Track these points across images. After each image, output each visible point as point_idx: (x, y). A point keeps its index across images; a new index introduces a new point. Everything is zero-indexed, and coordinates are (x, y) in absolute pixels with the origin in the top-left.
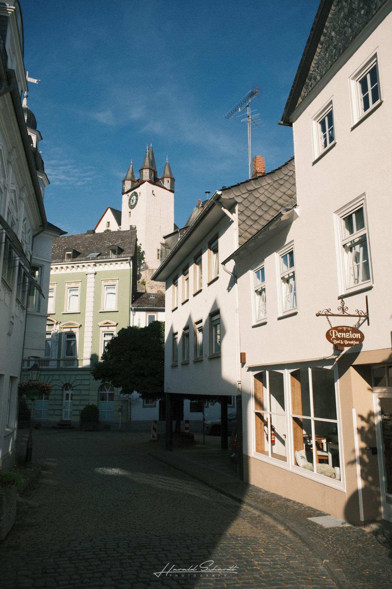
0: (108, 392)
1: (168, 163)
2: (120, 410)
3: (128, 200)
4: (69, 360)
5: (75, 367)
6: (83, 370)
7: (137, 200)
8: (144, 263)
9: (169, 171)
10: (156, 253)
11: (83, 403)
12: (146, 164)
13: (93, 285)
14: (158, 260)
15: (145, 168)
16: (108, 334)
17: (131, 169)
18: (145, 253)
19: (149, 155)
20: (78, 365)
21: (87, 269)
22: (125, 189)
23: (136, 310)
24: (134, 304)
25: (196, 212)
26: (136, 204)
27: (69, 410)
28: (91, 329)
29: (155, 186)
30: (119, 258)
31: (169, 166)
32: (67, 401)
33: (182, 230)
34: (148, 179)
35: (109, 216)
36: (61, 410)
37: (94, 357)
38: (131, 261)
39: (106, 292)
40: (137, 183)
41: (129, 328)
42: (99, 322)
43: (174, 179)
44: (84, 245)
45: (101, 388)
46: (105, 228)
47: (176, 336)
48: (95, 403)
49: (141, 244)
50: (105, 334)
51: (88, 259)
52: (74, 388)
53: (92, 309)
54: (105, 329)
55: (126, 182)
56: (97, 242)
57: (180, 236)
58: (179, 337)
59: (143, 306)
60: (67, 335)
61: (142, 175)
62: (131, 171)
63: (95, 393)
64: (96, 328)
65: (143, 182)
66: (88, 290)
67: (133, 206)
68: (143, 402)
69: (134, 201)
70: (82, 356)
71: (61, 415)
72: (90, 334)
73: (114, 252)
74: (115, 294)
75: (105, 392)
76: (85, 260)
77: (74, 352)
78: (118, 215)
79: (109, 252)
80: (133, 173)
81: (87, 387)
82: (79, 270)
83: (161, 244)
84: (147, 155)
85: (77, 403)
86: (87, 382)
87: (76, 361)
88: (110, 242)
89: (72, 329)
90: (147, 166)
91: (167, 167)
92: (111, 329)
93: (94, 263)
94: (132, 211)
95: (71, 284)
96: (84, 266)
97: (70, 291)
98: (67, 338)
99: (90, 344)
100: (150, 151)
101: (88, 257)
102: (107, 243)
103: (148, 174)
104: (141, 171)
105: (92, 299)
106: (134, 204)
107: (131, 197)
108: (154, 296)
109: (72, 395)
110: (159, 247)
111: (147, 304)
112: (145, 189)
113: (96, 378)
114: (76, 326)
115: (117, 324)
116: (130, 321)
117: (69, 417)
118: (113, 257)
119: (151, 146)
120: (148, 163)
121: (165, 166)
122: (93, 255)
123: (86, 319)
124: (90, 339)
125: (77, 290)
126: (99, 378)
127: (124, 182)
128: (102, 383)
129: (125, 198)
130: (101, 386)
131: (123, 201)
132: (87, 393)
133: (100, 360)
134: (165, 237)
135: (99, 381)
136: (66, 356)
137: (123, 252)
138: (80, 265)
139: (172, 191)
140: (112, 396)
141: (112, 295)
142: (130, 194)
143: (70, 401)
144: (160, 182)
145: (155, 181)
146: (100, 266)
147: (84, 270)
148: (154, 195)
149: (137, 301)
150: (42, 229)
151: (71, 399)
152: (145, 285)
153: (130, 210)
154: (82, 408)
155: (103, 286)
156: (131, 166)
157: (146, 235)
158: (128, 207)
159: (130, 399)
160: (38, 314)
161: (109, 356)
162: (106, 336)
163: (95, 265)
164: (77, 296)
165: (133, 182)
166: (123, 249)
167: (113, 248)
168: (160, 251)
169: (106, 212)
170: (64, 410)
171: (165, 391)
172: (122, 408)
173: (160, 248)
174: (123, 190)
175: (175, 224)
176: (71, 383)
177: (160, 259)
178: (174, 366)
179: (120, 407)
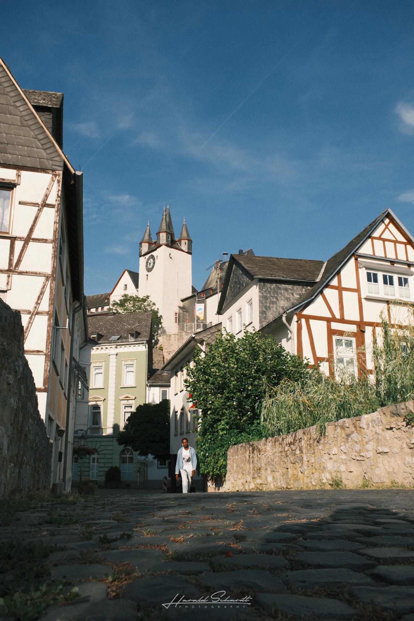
0: (128, 456)
1: (186, 225)
2: (138, 471)
3: (145, 263)
4: (95, 429)
5: (100, 434)
6: (107, 438)
7: (154, 263)
8: (161, 327)
9: (186, 233)
10: (174, 316)
11: (107, 465)
12: (162, 227)
13: (115, 364)
14: (176, 324)
15: (161, 231)
16: (127, 407)
17: (148, 231)
18: (163, 317)
19: (166, 218)
20: (102, 433)
21: (109, 350)
22: (142, 251)
23: (151, 386)
24: (150, 381)
25: (214, 274)
26: (153, 267)
27: (95, 471)
28: (113, 402)
29: (172, 249)
30: (137, 341)
31: (186, 227)
32: (93, 464)
33: (199, 294)
34: (165, 242)
35: (127, 279)
36: (89, 471)
37: (116, 427)
38: (147, 344)
39: (126, 370)
40: (154, 246)
41: (145, 404)
42: (120, 396)
43: (191, 241)
44: (106, 327)
45: (123, 452)
46: (123, 292)
47: (177, 414)
48: (118, 465)
49: (158, 309)
50: (125, 407)
51: (110, 342)
52: (99, 453)
53: (114, 385)
54: (126, 402)
55: (143, 244)
56: (117, 324)
57: (197, 300)
58: (179, 414)
59: (157, 383)
60: (93, 407)
61: (158, 238)
62: (148, 233)
63: (118, 457)
64: (118, 401)
65: (160, 246)
66: (111, 369)
67: (150, 270)
68: (158, 463)
69: (152, 264)
70: (106, 425)
71: (89, 476)
72: (113, 407)
73: (132, 335)
74: (133, 372)
75: (125, 456)
76: (108, 343)
77: (99, 423)
78: (135, 277)
79: (128, 336)
80: (150, 235)
81: (110, 452)
82: (103, 351)
83: (179, 307)
84: (164, 219)
85: (102, 465)
86: (111, 448)
87: (101, 430)
88: (129, 324)
89: (98, 403)
90: (164, 229)
91: (184, 229)
92: (130, 402)
93: (116, 346)
94: (149, 274)
95: (96, 364)
96: (107, 348)
97: (95, 369)
98: (93, 410)
99: (113, 415)
100: (167, 213)
101: (110, 339)
102: (126, 326)
103: (165, 237)
104: (158, 234)
105: (114, 377)
106: (151, 267)
107: (148, 260)
108: (166, 373)
109: (98, 459)
110: (177, 310)
111: (161, 381)
112: (162, 252)
113: (120, 444)
114: (101, 400)
115: (135, 398)
116: (146, 395)
117: (95, 477)
118: (131, 340)
119: (168, 207)
120: (165, 226)
121: (183, 228)
122: (115, 338)
123: (109, 394)
124: (113, 411)
125: (102, 368)
126: (122, 444)
127: (141, 244)
128: (124, 447)
129: (143, 261)
130: (123, 450)
131: (140, 264)
132: (110, 456)
133: (121, 429)
134: (183, 301)
135: (122, 447)
136: (93, 425)
137: (140, 336)
138: (104, 347)
139: (188, 253)
140: (131, 459)
141: (131, 373)
142: (147, 256)
143: (96, 464)
144: (177, 244)
145: (172, 244)
146: (121, 348)
147: (107, 351)
148: (171, 258)
149: (152, 378)
150: (85, 344)
151: (97, 462)
152: (162, 350)
153: (147, 273)
154: (107, 469)
155: (123, 366)
156: (148, 227)
157: (163, 298)
158: (146, 270)
159: (147, 461)
160: (83, 401)
161: (130, 427)
162: (126, 408)
163: (116, 347)
164: (102, 373)
165: (150, 244)
166: (140, 332)
167: (132, 332)
168: (178, 314)
169: (123, 274)
170: (91, 472)
171: (171, 454)
172: (140, 469)
173: (177, 312)
174: (140, 252)
175: (193, 287)
176: (97, 448)
177: (178, 323)
178: (176, 435)
179: (138, 469)
